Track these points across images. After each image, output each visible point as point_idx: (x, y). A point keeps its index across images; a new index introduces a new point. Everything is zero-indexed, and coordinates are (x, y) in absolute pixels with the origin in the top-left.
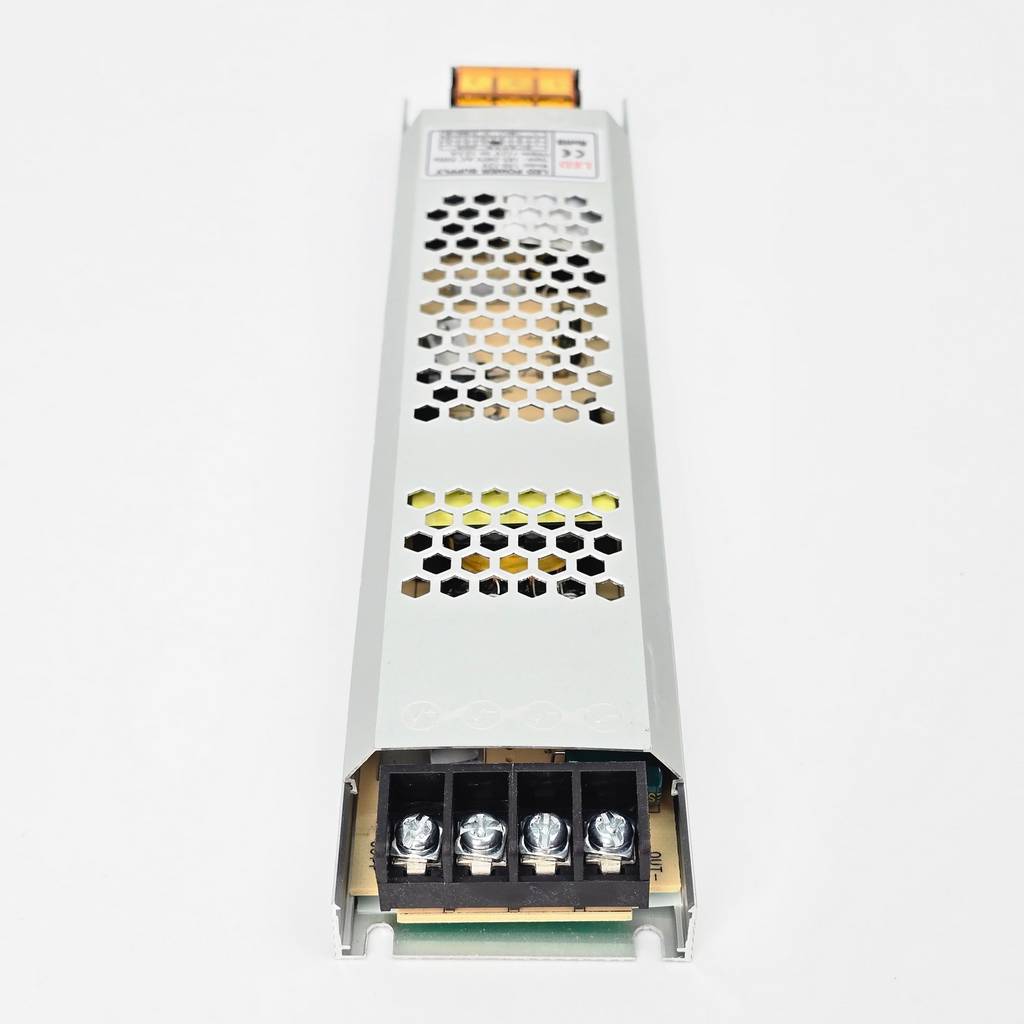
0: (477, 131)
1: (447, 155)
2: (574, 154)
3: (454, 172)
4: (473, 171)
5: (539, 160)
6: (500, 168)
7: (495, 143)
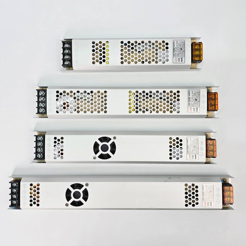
0: (185, 46)
1: (178, 42)
2: (179, 60)
3: (174, 43)
4: (174, 46)
5: (177, 55)
6: (175, 50)
7: (181, 49)
